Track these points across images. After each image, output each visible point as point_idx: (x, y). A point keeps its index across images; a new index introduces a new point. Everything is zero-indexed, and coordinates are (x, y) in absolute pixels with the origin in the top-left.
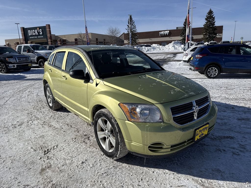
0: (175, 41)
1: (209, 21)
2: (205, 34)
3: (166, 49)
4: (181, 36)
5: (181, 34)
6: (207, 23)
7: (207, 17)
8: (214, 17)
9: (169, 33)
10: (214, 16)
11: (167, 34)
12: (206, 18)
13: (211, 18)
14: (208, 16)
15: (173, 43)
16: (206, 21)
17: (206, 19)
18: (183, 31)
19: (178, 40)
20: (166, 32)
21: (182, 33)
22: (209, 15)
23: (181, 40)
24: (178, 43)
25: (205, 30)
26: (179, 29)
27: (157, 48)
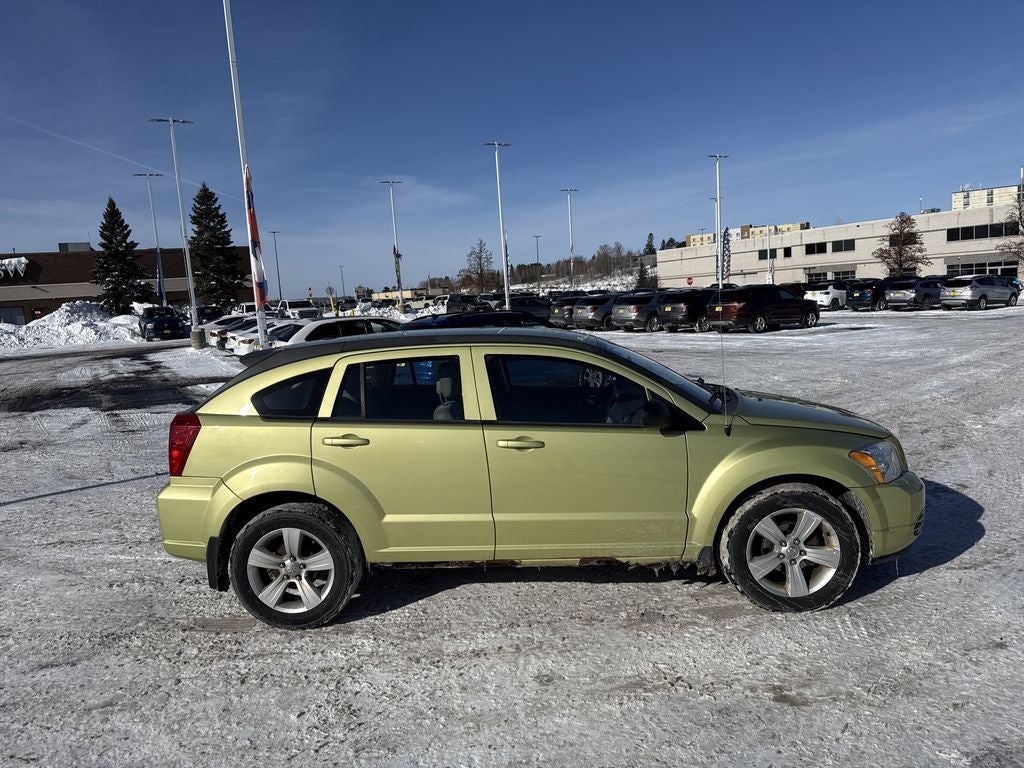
0: (74, 300)
1: (208, 227)
2: (203, 276)
3: (55, 338)
4: (97, 283)
5: (96, 273)
6: (199, 233)
7: (195, 212)
8: (224, 215)
9: (27, 265)
10: (221, 212)
11: (16, 271)
12: (193, 214)
13: (214, 217)
14: (198, 208)
15: (67, 311)
16: (195, 227)
17: (195, 220)
18: (105, 262)
19: (84, 299)
20: (10, 263)
21: (101, 267)
22: (202, 205)
23: (98, 299)
24: (90, 309)
25: (198, 258)
26: (71, 250)
27: (6, 336)
